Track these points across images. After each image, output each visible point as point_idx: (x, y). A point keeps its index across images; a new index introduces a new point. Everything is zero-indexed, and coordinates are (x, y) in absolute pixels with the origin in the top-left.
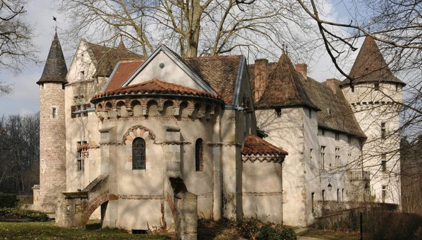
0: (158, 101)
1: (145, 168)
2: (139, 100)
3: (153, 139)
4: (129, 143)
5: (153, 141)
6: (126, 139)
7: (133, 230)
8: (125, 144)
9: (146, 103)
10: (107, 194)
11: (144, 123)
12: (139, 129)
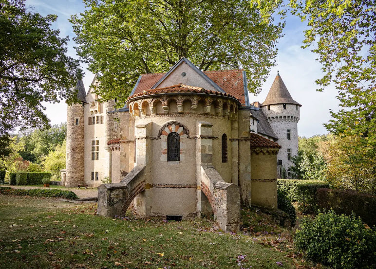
0: (192, 100)
1: (179, 160)
2: (175, 98)
3: (186, 133)
4: (164, 138)
5: (187, 136)
6: (161, 134)
7: (167, 216)
8: (160, 138)
9: (182, 101)
10: (144, 184)
11: (179, 120)
12: (174, 125)
